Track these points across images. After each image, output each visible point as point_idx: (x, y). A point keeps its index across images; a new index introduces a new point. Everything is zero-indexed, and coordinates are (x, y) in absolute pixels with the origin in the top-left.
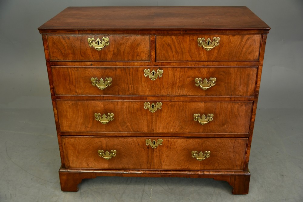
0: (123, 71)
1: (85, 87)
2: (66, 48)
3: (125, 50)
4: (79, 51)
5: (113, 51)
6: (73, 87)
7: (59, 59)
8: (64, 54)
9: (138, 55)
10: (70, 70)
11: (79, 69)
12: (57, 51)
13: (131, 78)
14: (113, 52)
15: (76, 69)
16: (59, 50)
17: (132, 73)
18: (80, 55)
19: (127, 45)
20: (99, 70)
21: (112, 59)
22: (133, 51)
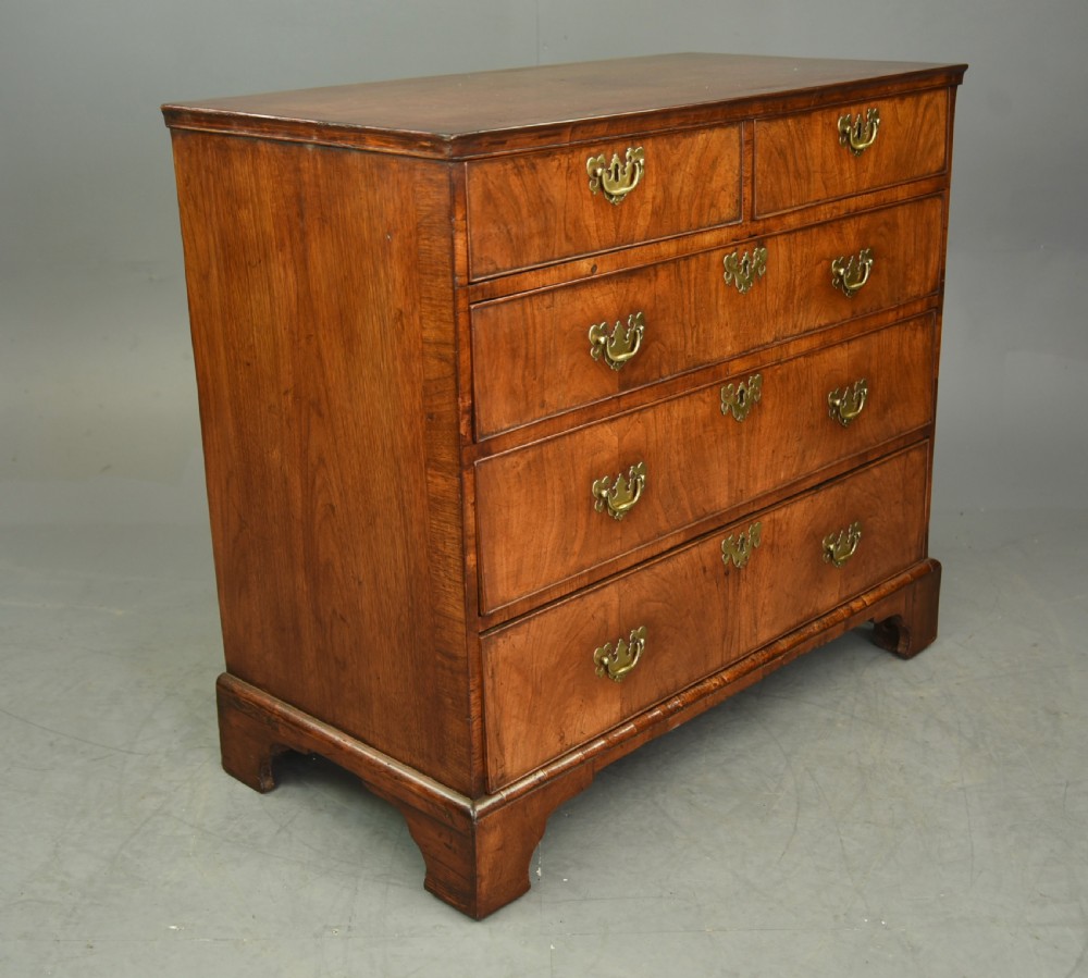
0: (673, 278)
1: (570, 375)
2: (524, 212)
3: (682, 189)
4: (562, 217)
5: (654, 198)
6: (535, 382)
7: (500, 266)
8: (517, 238)
9: (712, 205)
10: (529, 310)
11: (558, 297)
12: (496, 231)
13: (692, 300)
14: (653, 203)
15: (547, 300)
16: (502, 227)
17: (696, 278)
18: (563, 235)
19: (688, 170)
20: (612, 286)
21: (647, 232)
22: (704, 189)
